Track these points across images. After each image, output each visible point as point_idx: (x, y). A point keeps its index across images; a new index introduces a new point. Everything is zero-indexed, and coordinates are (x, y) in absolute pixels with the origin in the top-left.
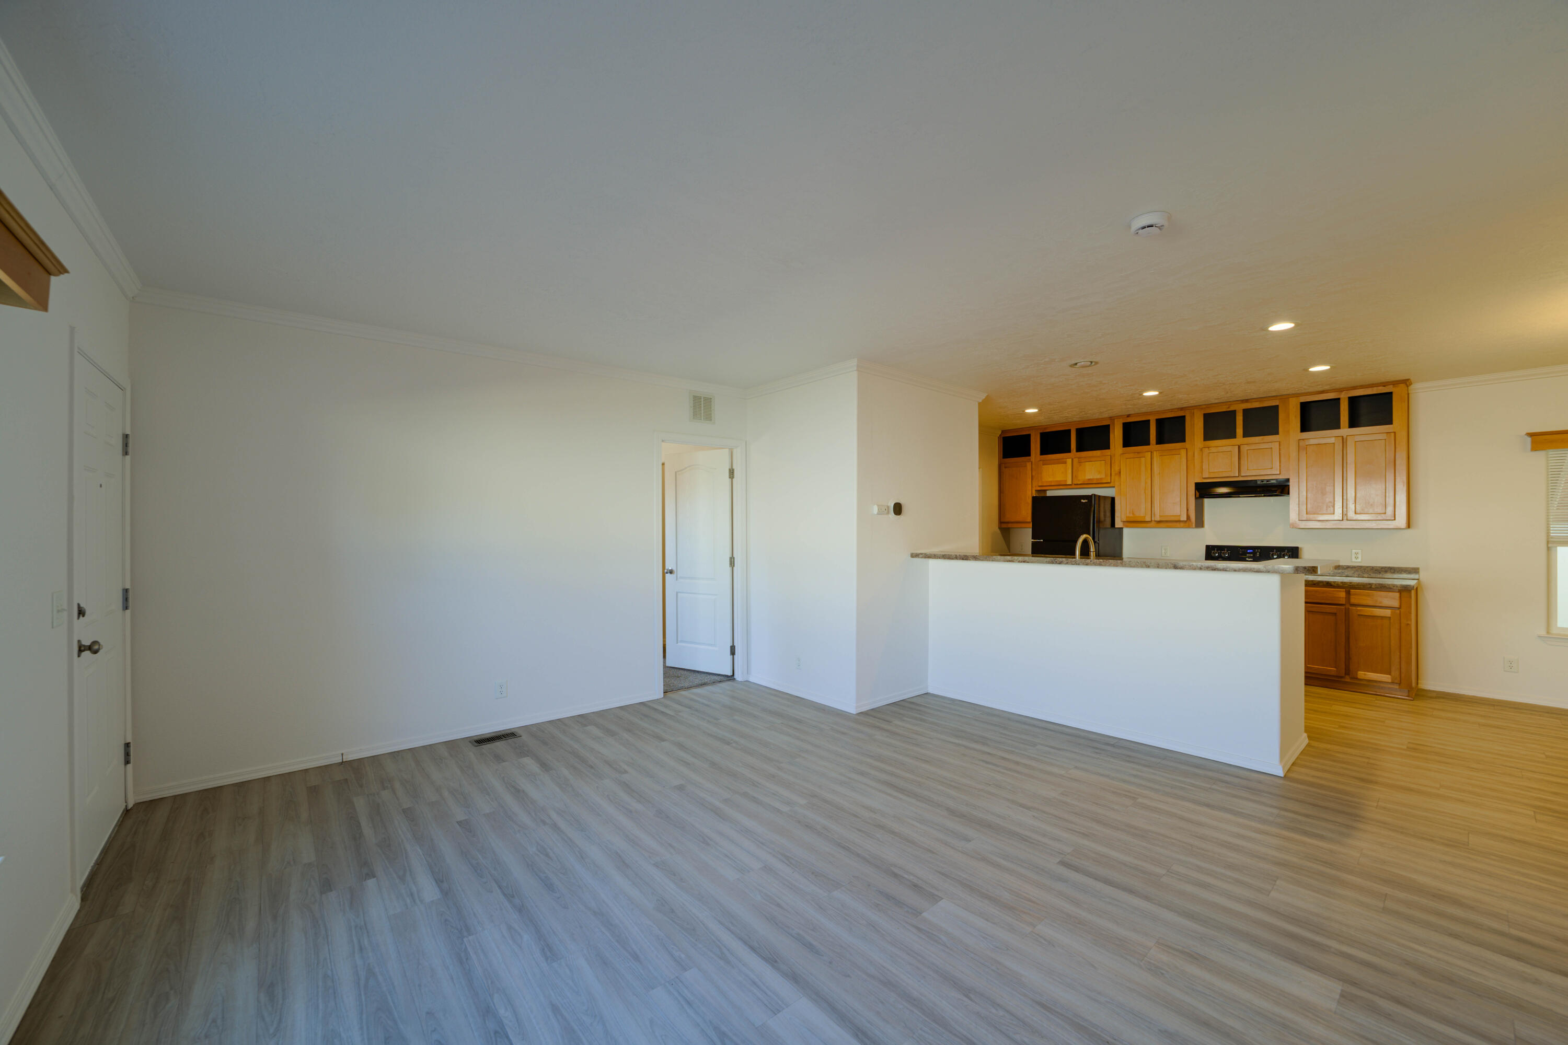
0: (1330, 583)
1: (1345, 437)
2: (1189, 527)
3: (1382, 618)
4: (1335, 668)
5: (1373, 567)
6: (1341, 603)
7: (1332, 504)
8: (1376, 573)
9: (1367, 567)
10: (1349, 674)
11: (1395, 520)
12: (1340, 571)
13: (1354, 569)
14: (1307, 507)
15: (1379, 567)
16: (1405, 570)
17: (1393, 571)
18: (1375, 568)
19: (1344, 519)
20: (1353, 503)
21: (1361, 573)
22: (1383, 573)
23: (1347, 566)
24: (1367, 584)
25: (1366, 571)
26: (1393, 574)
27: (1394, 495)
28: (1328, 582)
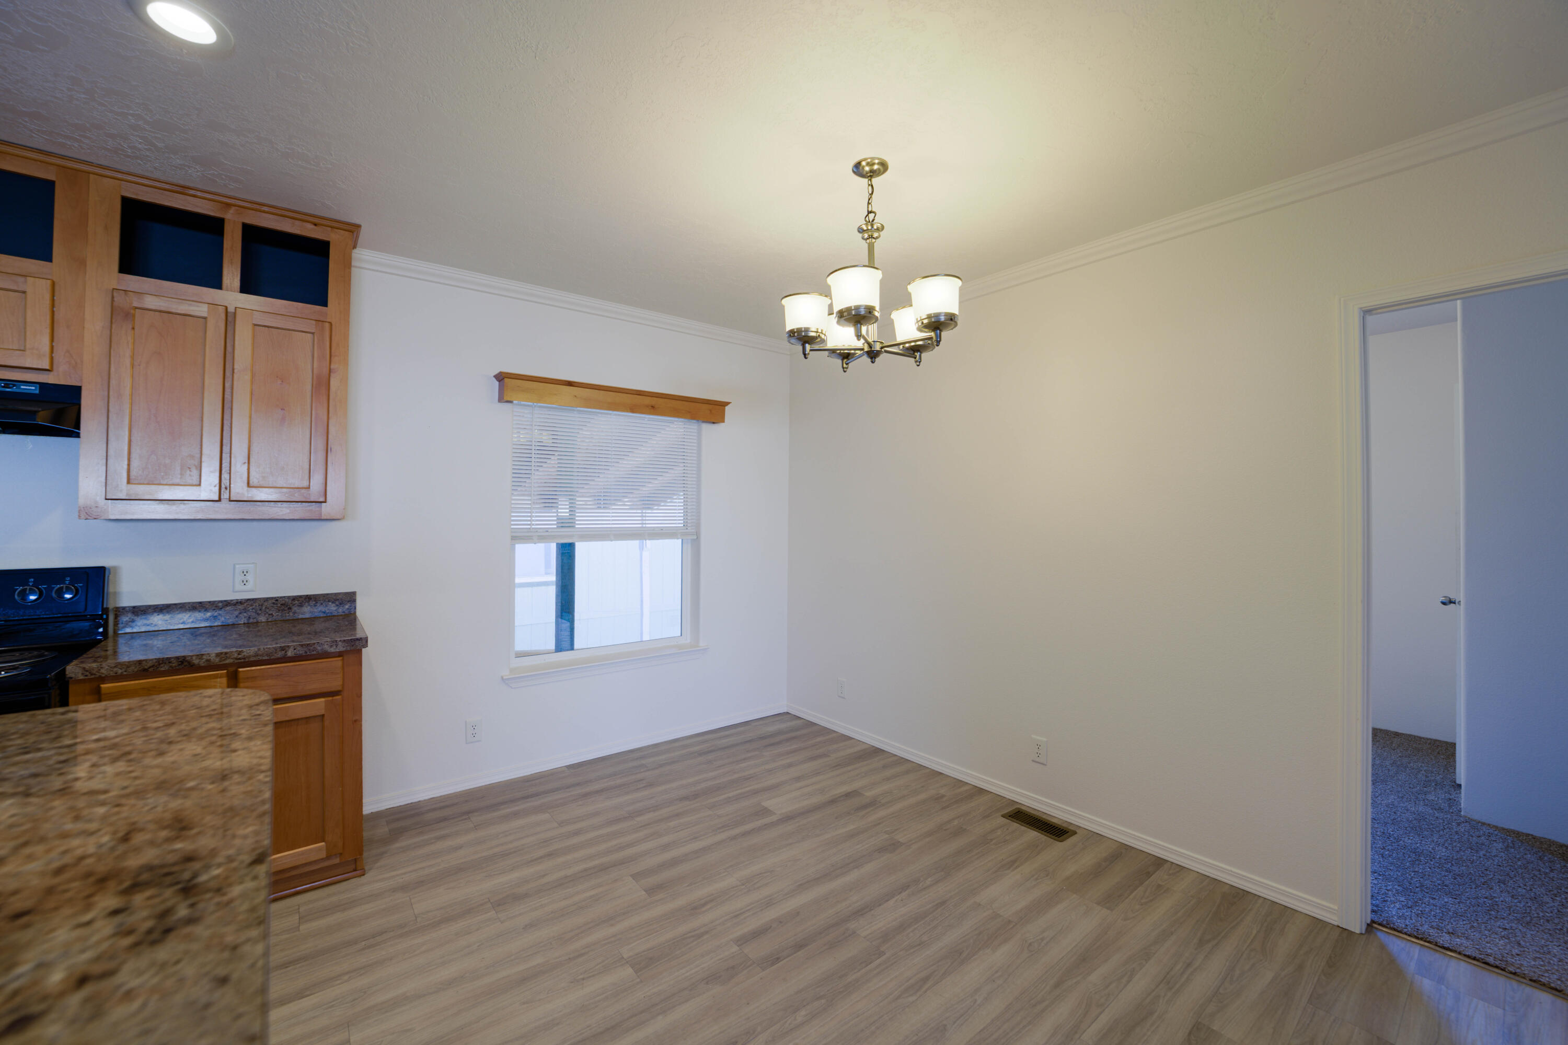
0: (189, 662)
1: (231, 309)
3: (307, 721)
5: (276, 599)
7: (196, 462)
8: (283, 610)
9: (267, 599)
11: (325, 502)
12: (209, 614)
13: (240, 607)
14: (129, 465)
15: (289, 597)
16: (334, 598)
17: (314, 602)
18: (281, 600)
19: (222, 497)
20: (245, 463)
21: (254, 614)
22: (296, 608)
23: (225, 601)
24: (276, 650)
25: (264, 608)
26: (314, 608)
27: (325, 451)
28: (183, 658)
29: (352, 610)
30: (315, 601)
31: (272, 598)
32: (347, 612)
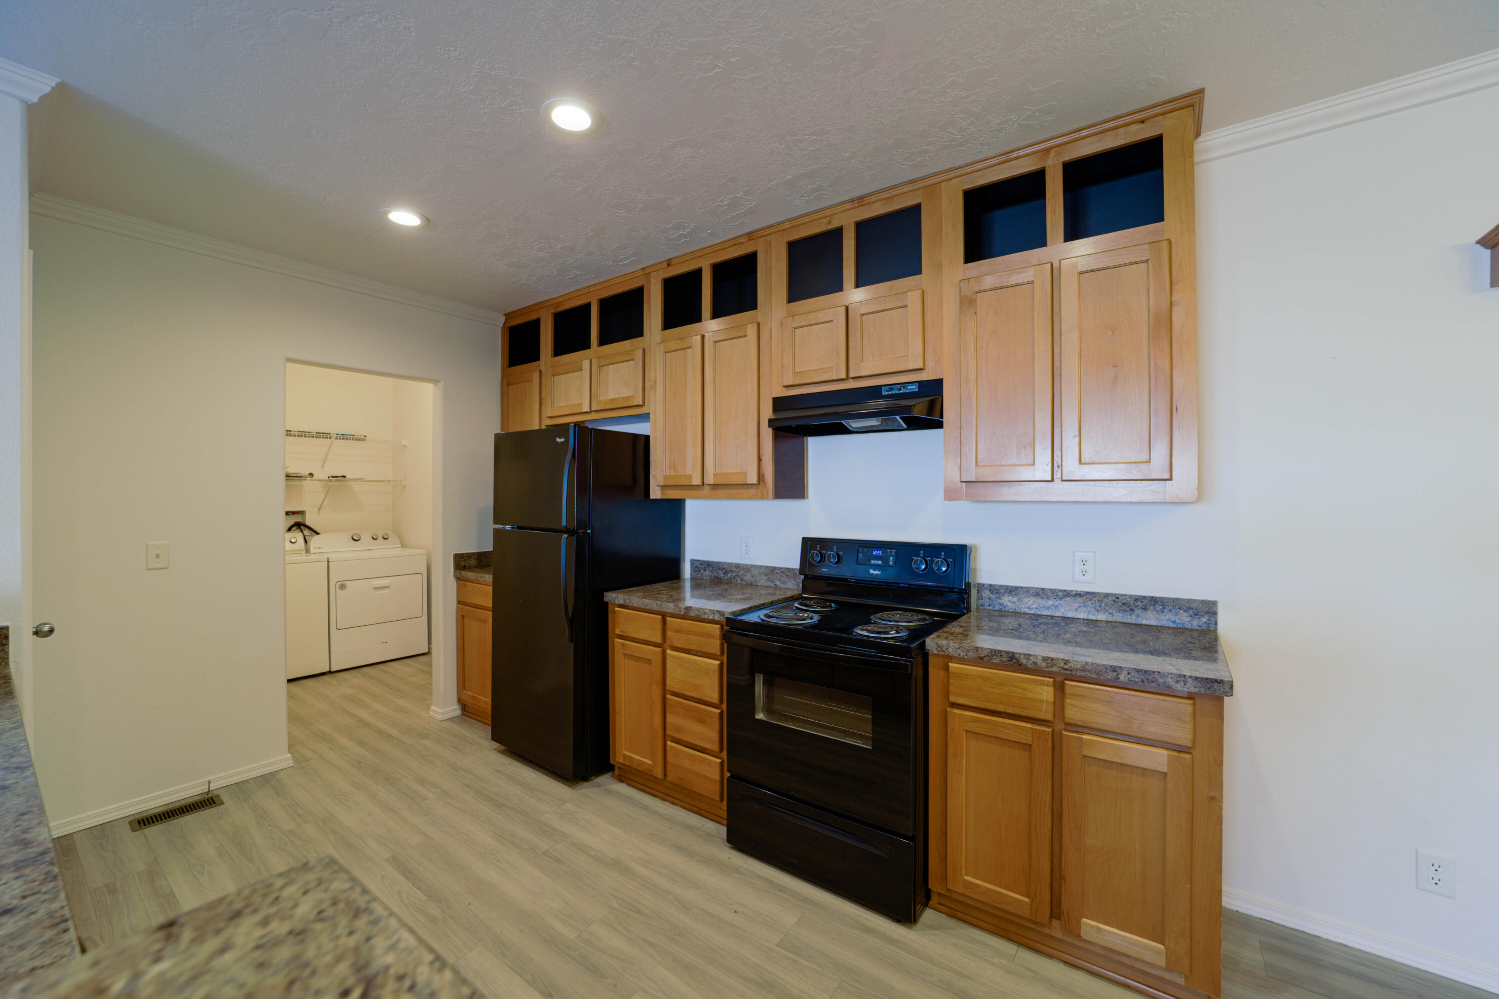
0: (1018, 661)
1: (1056, 265)
2: (762, 498)
3: (1145, 772)
4: (1028, 897)
5: (1117, 597)
6: (1042, 716)
7: (1030, 440)
8: (1125, 611)
9: (1106, 595)
10: (1059, 918)
11: (1171, 479)
12: (1050, 603)
13: (1079, 599)
14: (976, 448)
15: (1131, 596)
16: (1187, 605)
17: (1161, 607)
18: (1122, 598)
19: (1055, 477)
20: (1076, 436)
21: (1093, 610)
22: (1139, 611)
23: (1065, 591)
24: (1106, 669)
25: (1103, 605)
26: (1161, 614)
27: (1169, 412)
28: (1012, 654)
29: (1211, 625)
30: (1162, 605)
31: (1112, 595)
32: (1204, 627)
